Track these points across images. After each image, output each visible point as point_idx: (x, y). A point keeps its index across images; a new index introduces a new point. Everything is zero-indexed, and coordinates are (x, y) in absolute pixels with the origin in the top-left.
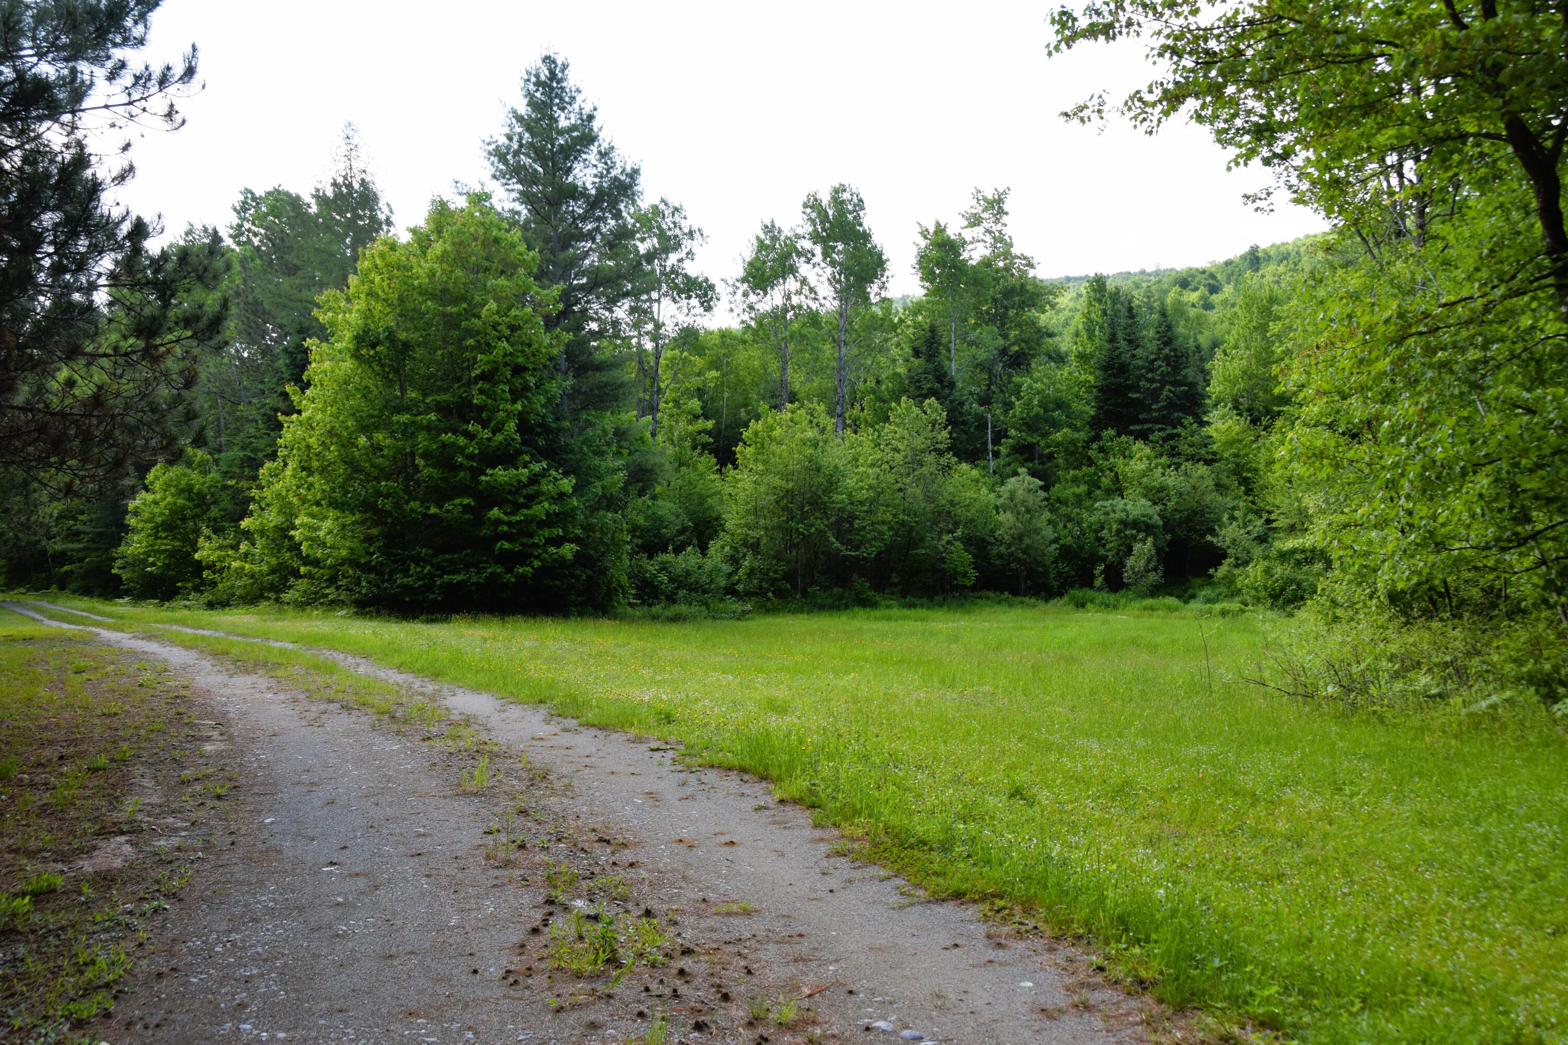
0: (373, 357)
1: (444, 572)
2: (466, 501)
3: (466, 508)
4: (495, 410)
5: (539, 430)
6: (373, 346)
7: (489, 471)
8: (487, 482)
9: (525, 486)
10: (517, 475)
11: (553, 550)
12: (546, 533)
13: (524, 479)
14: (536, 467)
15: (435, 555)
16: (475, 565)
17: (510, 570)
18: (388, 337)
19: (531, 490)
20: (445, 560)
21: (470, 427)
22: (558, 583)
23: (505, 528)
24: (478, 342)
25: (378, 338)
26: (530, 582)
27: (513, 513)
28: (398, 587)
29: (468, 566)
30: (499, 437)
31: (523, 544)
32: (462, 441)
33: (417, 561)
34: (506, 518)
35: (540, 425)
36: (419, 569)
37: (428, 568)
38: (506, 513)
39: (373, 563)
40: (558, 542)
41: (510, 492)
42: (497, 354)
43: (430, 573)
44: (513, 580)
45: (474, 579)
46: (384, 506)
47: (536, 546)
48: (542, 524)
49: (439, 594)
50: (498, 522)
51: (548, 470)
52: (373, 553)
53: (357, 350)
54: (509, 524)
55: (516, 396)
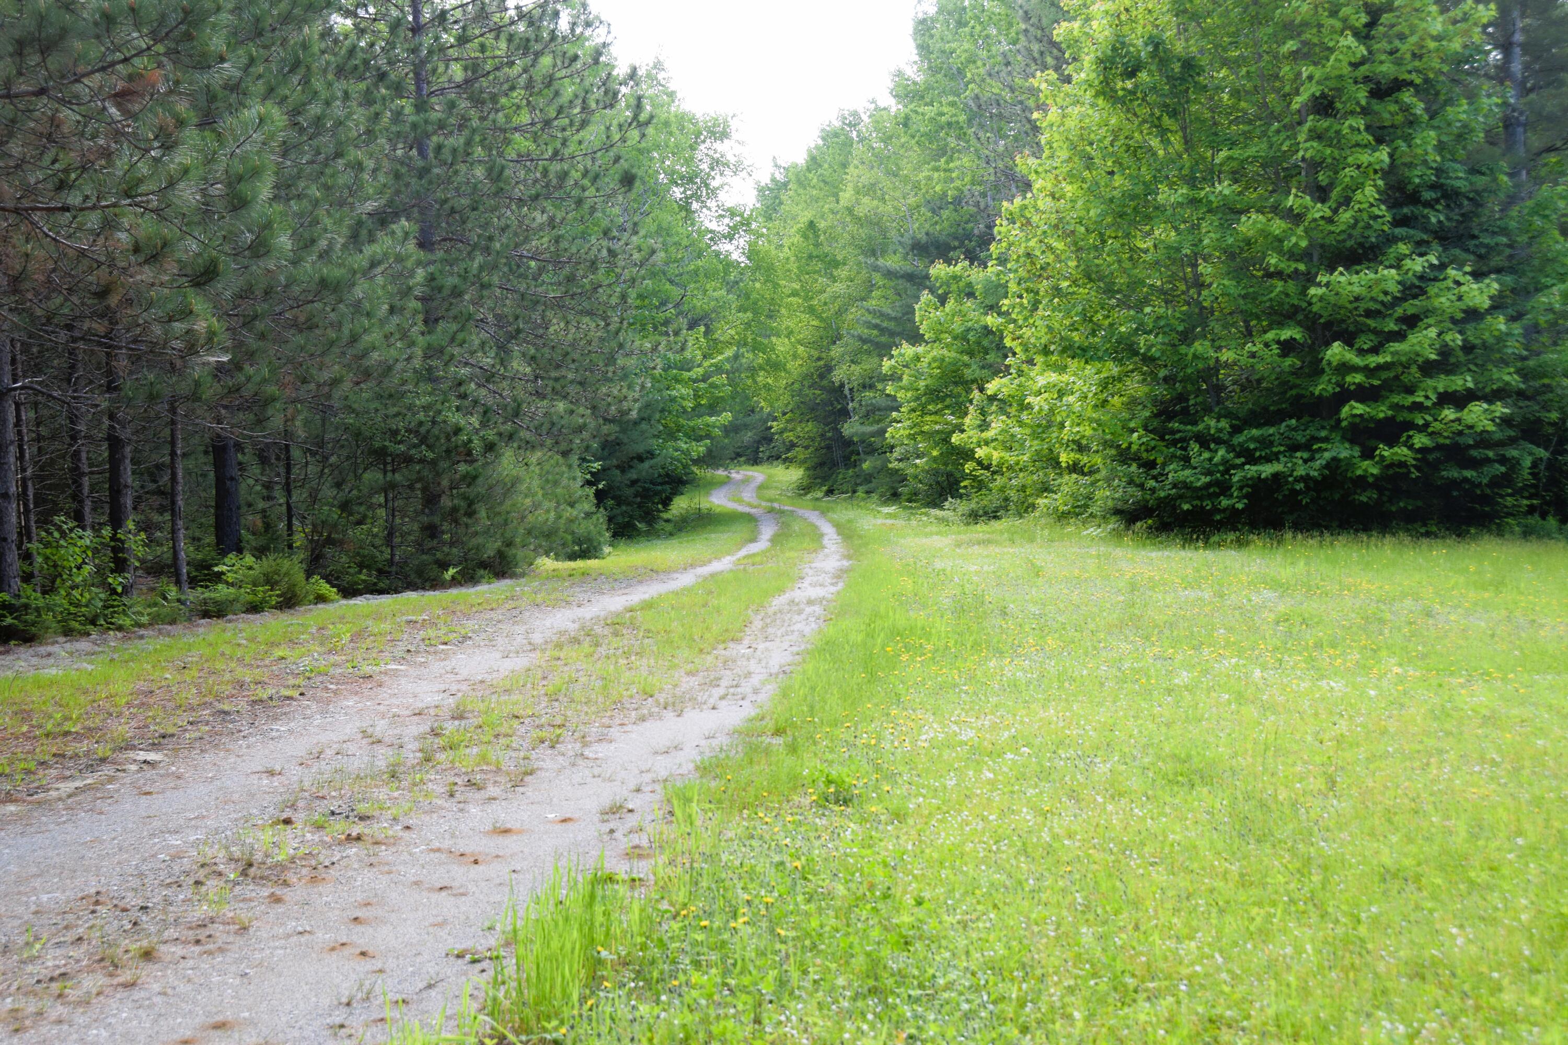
0: (1132, 92)
1: (1252, 459)
2: (1286, 334)
3: (1287, 347)
4: (1336, 166)
5: (1428, 195)
6: (1131, 73)
7: (1322, 278)
8: (1321, 299)
9: (1397, 301)
10: (1378, 282)
11: (1449, 413)
12: (1442, 383)
13: (1394, 288)
14: (1417, 265)
15: (1236, 430)
16: (1307, 447)
17: (1368, 454)
18: (1154, 54)
19: (1410, 307)
20: (1253, 439)
21: (1290, 201)
22: (1468, 474)
23: (1358, 378)
24: (1305, 43)
25: (1138, 59)
26: (1415, 474)
27: (1375, 350)
28: (1175, 486)
29: (1294, 448)
30: (1346, 216)
31: (1397, 407)
32: (1278, 226)
33: (1204, 441)
34: (1358, 361)
35: (1433, 187)
36: (1206, 455)
37: (1221, 452)
38: (1361, 352)
39: (1134, 447)
40: (1460, 400)
41: (1369, 313)
42: (1337, 64)
43: (1224, 462)
44: (1375, 471)
45: (1301, 471)
46: (1149, 348)
47: (1418, 407)
48: (1429, 369)
49: (1240, 498)
50: (1345, 368)
51: (1443, 266)
52: (1133, 431)
53: (1106, 82)
54: (1366, 370)
55: (1381, 134)
